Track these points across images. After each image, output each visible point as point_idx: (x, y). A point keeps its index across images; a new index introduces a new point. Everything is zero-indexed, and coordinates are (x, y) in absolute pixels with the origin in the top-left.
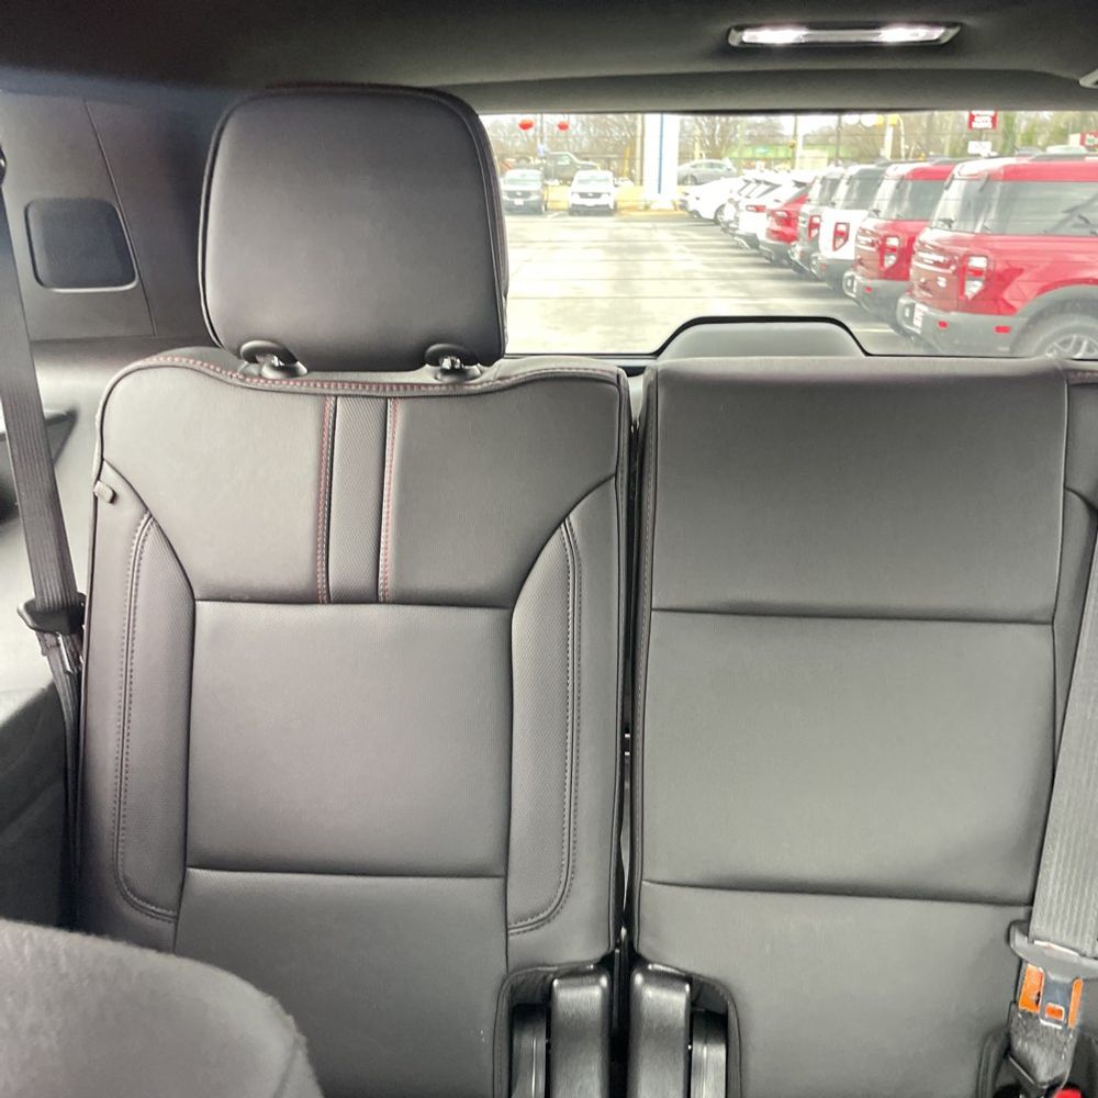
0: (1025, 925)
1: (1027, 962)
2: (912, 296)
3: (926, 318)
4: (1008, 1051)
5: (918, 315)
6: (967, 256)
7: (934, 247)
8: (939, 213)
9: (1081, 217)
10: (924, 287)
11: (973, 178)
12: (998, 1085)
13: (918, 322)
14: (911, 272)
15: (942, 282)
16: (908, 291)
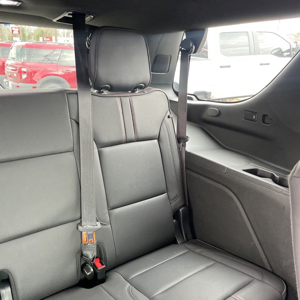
0: (81, 224)
1: (83, 232)
2: (7, 79)
3: (12, 85)
4: (82, 255)
5: (10, 84)
6: (21, 68)
7: (11, 65)
8: (10, 56)
9: (48, 59)
10: (10, 76)
11: (18, 46)
12: (81, 264)
13: (10, 86)
14: (6, 72)
15: (15, 75)
16: (6, 78)
